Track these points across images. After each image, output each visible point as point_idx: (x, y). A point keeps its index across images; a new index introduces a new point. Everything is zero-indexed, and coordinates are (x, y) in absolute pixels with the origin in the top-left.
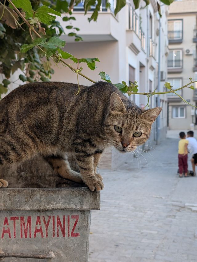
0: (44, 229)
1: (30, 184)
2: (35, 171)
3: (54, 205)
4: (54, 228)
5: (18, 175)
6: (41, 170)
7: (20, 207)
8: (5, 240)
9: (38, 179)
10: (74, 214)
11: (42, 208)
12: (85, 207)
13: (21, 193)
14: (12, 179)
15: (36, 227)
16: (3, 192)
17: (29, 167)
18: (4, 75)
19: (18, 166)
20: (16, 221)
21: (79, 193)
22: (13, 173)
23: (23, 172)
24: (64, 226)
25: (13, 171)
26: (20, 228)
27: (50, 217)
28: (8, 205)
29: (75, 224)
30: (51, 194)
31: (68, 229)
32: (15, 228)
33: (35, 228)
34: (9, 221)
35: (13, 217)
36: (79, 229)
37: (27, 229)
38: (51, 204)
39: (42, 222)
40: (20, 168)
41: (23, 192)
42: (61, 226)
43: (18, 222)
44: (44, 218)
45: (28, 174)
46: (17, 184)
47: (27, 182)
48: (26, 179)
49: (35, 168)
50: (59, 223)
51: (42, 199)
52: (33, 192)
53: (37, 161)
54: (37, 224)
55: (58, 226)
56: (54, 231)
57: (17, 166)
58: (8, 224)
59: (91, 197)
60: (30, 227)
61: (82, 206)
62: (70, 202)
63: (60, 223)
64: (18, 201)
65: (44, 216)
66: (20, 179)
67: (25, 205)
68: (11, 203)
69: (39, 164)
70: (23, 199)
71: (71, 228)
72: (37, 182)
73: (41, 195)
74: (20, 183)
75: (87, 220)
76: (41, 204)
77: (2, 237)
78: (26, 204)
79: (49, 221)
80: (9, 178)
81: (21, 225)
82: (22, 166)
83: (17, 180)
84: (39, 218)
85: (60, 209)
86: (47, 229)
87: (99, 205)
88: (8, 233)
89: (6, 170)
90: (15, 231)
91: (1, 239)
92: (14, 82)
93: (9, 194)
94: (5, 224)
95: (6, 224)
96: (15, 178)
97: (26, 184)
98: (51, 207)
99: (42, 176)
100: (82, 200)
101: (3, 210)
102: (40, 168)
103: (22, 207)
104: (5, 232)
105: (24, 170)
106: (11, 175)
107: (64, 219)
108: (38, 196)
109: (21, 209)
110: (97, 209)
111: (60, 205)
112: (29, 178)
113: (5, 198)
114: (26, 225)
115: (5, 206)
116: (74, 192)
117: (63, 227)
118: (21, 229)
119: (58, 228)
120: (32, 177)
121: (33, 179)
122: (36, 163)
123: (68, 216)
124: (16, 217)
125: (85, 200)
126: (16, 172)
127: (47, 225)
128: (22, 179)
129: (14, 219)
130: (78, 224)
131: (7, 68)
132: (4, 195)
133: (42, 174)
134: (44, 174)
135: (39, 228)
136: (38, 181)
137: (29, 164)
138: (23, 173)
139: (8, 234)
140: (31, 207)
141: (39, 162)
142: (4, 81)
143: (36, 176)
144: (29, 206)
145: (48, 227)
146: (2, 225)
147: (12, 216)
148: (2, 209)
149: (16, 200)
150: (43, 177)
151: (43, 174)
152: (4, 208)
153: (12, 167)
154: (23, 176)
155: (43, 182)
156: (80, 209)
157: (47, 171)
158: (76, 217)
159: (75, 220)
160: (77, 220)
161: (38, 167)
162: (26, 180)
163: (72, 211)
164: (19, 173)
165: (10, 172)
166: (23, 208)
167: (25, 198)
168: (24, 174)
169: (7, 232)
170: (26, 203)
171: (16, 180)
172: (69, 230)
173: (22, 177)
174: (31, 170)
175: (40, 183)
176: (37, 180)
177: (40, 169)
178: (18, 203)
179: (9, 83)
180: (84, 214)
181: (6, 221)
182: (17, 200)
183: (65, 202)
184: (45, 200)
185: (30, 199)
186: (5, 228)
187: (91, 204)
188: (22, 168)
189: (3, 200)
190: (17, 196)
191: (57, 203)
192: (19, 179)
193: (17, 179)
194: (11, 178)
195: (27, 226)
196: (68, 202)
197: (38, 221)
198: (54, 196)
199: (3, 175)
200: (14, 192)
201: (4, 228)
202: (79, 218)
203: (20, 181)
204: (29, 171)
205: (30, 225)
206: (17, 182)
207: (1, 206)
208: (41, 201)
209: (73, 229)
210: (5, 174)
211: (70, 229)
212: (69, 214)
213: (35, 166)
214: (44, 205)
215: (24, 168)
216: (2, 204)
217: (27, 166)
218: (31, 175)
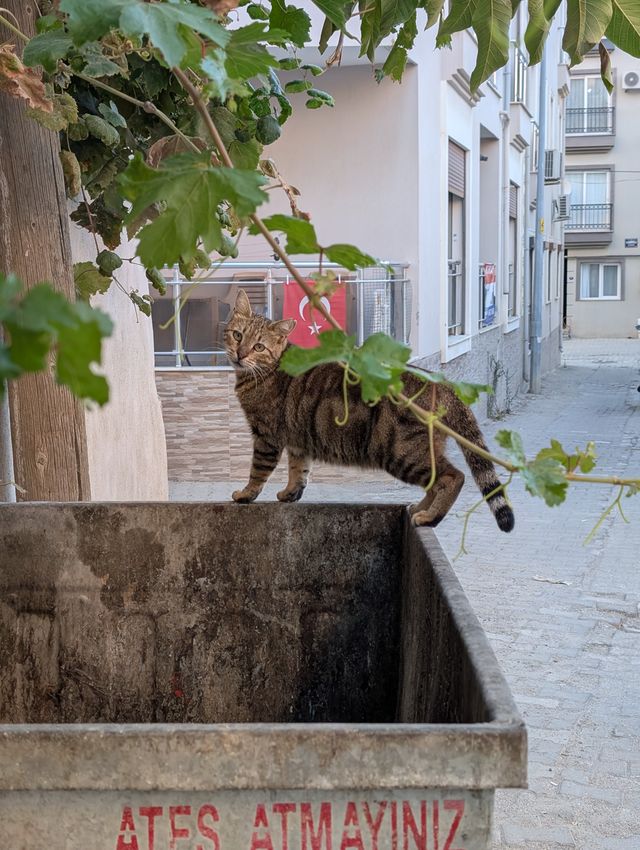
0: (367, 837)
2: (237, 575)
3: (398, 775)
4: (395, 835)
5: (189, 586)
6: (256, 572)
7: (305, 779)
9: (246, 597)
10: (450, 797)
11: (365, 783)
12: (484, 783)
13: (308, 741)
14: (169, 597)
15: (345, 833)
16: (256, 739)
17: (219, 562)
18: (99, 237)
19: (189, 559)
20: (290, 814)
21: (469, 743)
22: (174, 579)
23: (202, 576)
24: (424, 830)
25: (174, 574)
26: (300, 833)
27: (383, 804)
28: (272, 774)
29: (455, 825)
30: (392, 745)
31: (435, 837)
32: (285, 834)
33: (341, 833)
34: (269, 814)
35: (280, 805)
36: (464, 837)
37: (319, 837)
38: (391, 772)
39: (363, 819)
40: (195, 564)
41: (313, 739)
42: (415, 830)
43: (295, 818)
44: (367, 806)
45: (218, 582)
46: (184, 612)
48: (211, 597)
49: (238, 564)
50: (409, 821)
51: (365, 759)
52: (340, 740)
53: (245, 545)
54: (347, 823)
55: (405, 830)
56: (395, 843)
57: (184, 560)
58: (266, 824)
59: (503, 755)
60: (329, 833)
61: (477, 779)
62: (444, 768)
63: (412, 823)
64: (300, 766)
65: (366, 803)
66: (194, 599)
67: (320, 776)
68: (279, 770)
69: (251, 553)
70: (313, 761)
71: (443, 835)
72: (246, 608)
73: (364, 749)
74: (194, 609)
75: (487, 813)
76: (364, 774)
78: (322, 773)
79: (381, 815)
80: (161, 595)
81: (304, 825)
82: (198, 560)
83: (184, 602)
84: (352, 806)
85: (416, 788)
86: (375, 838)
87: (524, 776)
88: (266, 847)
89: (151, 573)
90: (285, 842)
92: (130, 260)
93: (273, 744)
94: (257, 825)
96: (179, 595)
98: (393, 781)
99: (260, 588)
100: (478, 764)
101: (259, 789)
102: (253, 565)
103: (311, 781)
104: (257, 844)
105: (206, 570)
106: (166, 586)
107: (423, 809)
108: (354, 751)
109: (309, 785)
110: (519, 787)
111: (418, 777)
112: (221, 594)
113: (263, 757)
114: (316, 825)
115: (262, 778)
116: (454, 740)
117: (420, 832)
118: (304, 837)
119: (406, 836)
120: (229, 593)
121: (234, 597)
122: (243, 552)
123: (436, 803)
124: (287, 805)
125: (487, 763)
126: (181, 577)
127: (376, 828)
128: (200, 596)
129: (283, 809)
130: (461, 824)
131: (111, 216)
132: (262, 749)
133: (258, 582)
134: (266, 583)
135: (352, 836)
136: (247, 605)
137: (220, 554)
138: (201, 581)
140: (336, 782)
141: (252, 546)
142: (101, 258)
143: (241, 590)
144: (331, 779)
145: (379, 834)
146: (251, 826)
147: (277, 802)
148: (256, 787)
149: (294, 760)
150: (262, 591)
151: (263, 582)
152: (260, 783)
153: (169, 562)
154: (203, 590)
155: (262, 607)
156: (474, 786)
157: (274, 575)
158: (458, 805)
159: (455, 813)
160: (461, 812)
161: (247, 563)
162: (211, 601)
163: (445, 790)
164: (190, 579)
165: (163, 578)
166: (313, 784)
167: (320, 756)
168: (206, 583)
169: (263, 846)
170: (323, 769)
171: (181, 600)
172: (436, 842)
173: (199, 593)
174: (226, 571)
175: (253, 611)
176: (244, 599)
177: (253, 569)
178: (301, 772)
179: (118, 264)
180: (480, 797)
181: (261, 815)
182: (297, 761)
183: (431, 768)
184: (373, 762)
185: (334, 761)
186: (258, 834)
187: (505, 773)
188: (200, 565)
189: (257, 762)
190: (297, 750)
191: (407, 770)
192: (190, 597)
193: (185, 597)
194: (166, 594)
195: (320, 828)
196: (440, 767)
197: (351, 816)
198: (400, 753)
199: (142, 586)
200: (287, 739)
201: (255, 834)
202: (467, 807)
203: (193, 605)
204: (221, 573)
205: (328, 825)
206: (185, 607)
207: (253, 778)
208: (362, 765)
209: (450, 840)
210: (148, 584)
211: (439, 838)
212: (437, 796)
213: (239, 559)
214: (371, 776)
215: (207, 566)
216: (255, 774)
217: (215, 559)
218: (227, 585)
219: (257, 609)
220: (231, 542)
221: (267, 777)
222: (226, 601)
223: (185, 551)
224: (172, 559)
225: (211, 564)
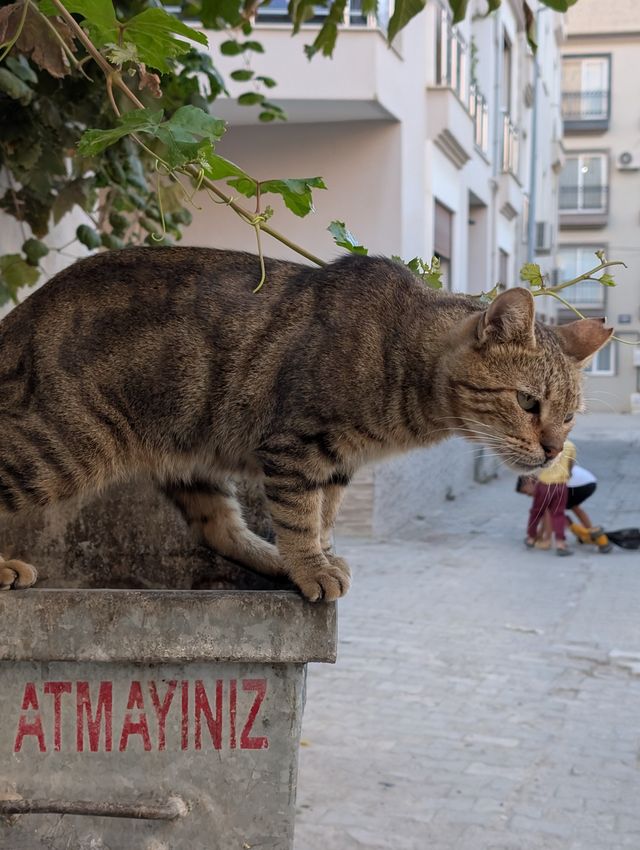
0: (153, 722)
1: (109, 579)
2: (123, 539)
3: (186, 645)
4: (185, 721)
5: (70, 550)
6: (144, 536)
7: (76, 650)
8: (25, 756)
9: (133, 563)
10: (250, 676)
11: (147, 654)
12: (286, 654)
13: (81, 605)
14: (49, 562)
15: (128, 718)
16: (20, 600)
17: (104, 524)
18: (26, 226)
19: (72, 521)
20: (64, 695)
21: (267, 608)
22: (55, 542)
23: (86, 540)
24: (219, 715)
25: (54, 537)
26: (76, 717)
27: (172, 684)
28: (39, 643)
29: (255, 710)
30: (179, 609)
31: (232, 723)
32: (58, 719)
33: (123, 719)
34: (40, 694)
35: (53, 684)
36: (266, 723)
37: (98, 722)
38: (177, 641)
39: (148, 700)
40: (78, 527)
41: (87, 602)
42: (208, 714)
43: (70, 699)
44: (154, 687)
45: (102, 546)
46: (65, 578)
47: (97, 574)
48: (95, 563)
49: (125, 527)
50: (202, 704)
51: (148, 626)
52: (118, 604)
53: (133, 507)
54: (130, 706)
55: (198, 715)
56: (186, 729)
57: (66, 522)
58: (36, 706)
59: (306, 621)
60: (108, 718)
61: (277, 650)
62: (238, 638)
63: (206, 706)
64: (71, 633)
65: (153, 682)
66: (76, 565)
67: (94, 646)
68: (46, 638)
69: (139, 515)
70: (87, 626)
71: (241, 721)
72: (132, 575)
73: (147, 614)
74: (75, 576)
75: (292, 695)
76: (145, 643)
77: (18, 747)
78: (97, 642)
79: (170, 696)
80: (40, 560)
81: (80, 708)
82: (81, 521)
83: (65, 568)
84: (136, 686)
85: (206, 660)
86: (162, 724)
87: (332, 647)
88: (35, 733)
89: (29, 535)
90: (58, 728)
91: (14, 754)
92: (59, 250)
93: (40, 607)
94: (25, 707)
95: (30, 704)
96: (59, 561)
97: (96, 581)
98: (179, 651)
99: (148, 554)
100: (278, 632)
101: (22, 659)
102: (141, 528)
103: (83, 651)
104: (25, 730)
105: (90, 533)
106: (46, 550)
107: (219, 690)
108: (136, 617)
109: (81, 656)
110: (325, 660)
111: (208, 646)
112: (106, 560)
113: (28, 622)
114: (94, 708)
115: (26, 646)
116: (251, 603)
117: (214, 717)
118: (80, 722)
119: (198, 721)
120: (115, 559)
121: (120, 563)
122: (130, 514)
123: (233, 683)
124: (61, 684)
125: (288, 631)
126: (62, 541)
127: (163, 712)
128: (83, 562)
129: (56, 688)
130: (263, 707)
131: (38, 203)
132: (26, 613)
133: (147, 547)
134: (155, 548)
135: (136, 720)
136: (134, 572)
137: (105, 516)
138: (85, 544)
139: (36, 738)
140: (113, 652)
141: (140, 508)
142: (27, 246)
143: (127, 555)
144: (107, 649)
145: (167, 717)
146: (18, 708)
147: (49, 681)
148: (19, 657)
149: (65, 627)
150: (150, 557)
151: (151, 547)
152: (23, 652)
153: (49, 524)
154: (87, 555)
155: (150, 574)
156: (273, 658)
157: (164, 539)
158: (259, 686)
159: (255, 694)
160: (262, 694)
161: (134, 526)
162: (95, 567)
163: (245, 664)
164: (72, 542)
165: (43, 541)
166: (86, 655)
167: (94, 623)
168: (89, 547)
169: (32, 731)
170: (97, 637)
171: (62, 565)
172: (233, 729)
173: (81, 559)
174: (111, 534)
175: (141, 579)
176: (131, 566)
177: (141, 533)
178: (72, 639)
179: (44, 252)
180: (284, 676)
181: (30, 696)
182: (68, 627)
183: (223, 636)
184: (157, 630)
185: (110, 627)
186: (27, 718)
187: (307, 644)
188: (83, 527)
189: (21, 628)
190: (69, 614)
191: (196, 638)
192: (72, 562)
193: (67, 562)
194: (46, 559)
195: (99, 711)
196: (233, 635)
197: (135, 697)
198: (188, 618)
199: (20, 550)
200: (57, 601)
201: (23, 718)
202: (269, 687)
203: (75, 570)
204: (106, 537)
205: (108, 708)
206: (66, 573)
207: (15, 646)
208: (144, 633)
209: (249, 726)
210: (26, 548)
211: (236, 725)
212: (235, 674)
213: (126, 522)
214: (154, 645)
215: (91, 528)
216: (18, 641)
217: (99, 521)
218: (111, 550)
219: (145, 577)
220: (118, 502)
221: (32, 646)
222: (111, 567)
223: (67, 512)
224: (53, 520)
225: (96, 527)
